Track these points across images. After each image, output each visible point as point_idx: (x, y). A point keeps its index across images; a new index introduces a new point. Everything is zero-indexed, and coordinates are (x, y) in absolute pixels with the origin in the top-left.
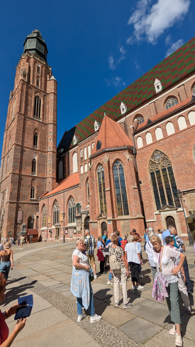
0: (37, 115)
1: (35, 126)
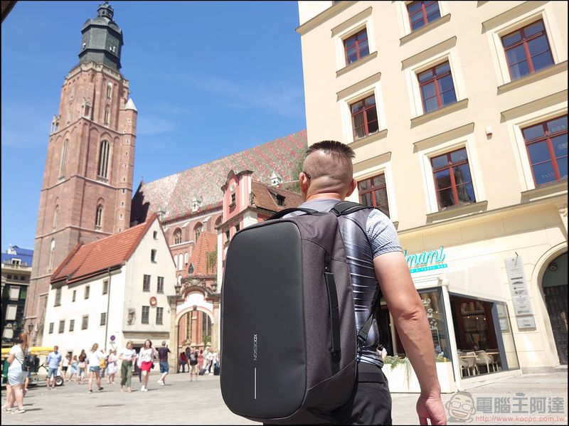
0: (102, 175)
1: (99, 195)
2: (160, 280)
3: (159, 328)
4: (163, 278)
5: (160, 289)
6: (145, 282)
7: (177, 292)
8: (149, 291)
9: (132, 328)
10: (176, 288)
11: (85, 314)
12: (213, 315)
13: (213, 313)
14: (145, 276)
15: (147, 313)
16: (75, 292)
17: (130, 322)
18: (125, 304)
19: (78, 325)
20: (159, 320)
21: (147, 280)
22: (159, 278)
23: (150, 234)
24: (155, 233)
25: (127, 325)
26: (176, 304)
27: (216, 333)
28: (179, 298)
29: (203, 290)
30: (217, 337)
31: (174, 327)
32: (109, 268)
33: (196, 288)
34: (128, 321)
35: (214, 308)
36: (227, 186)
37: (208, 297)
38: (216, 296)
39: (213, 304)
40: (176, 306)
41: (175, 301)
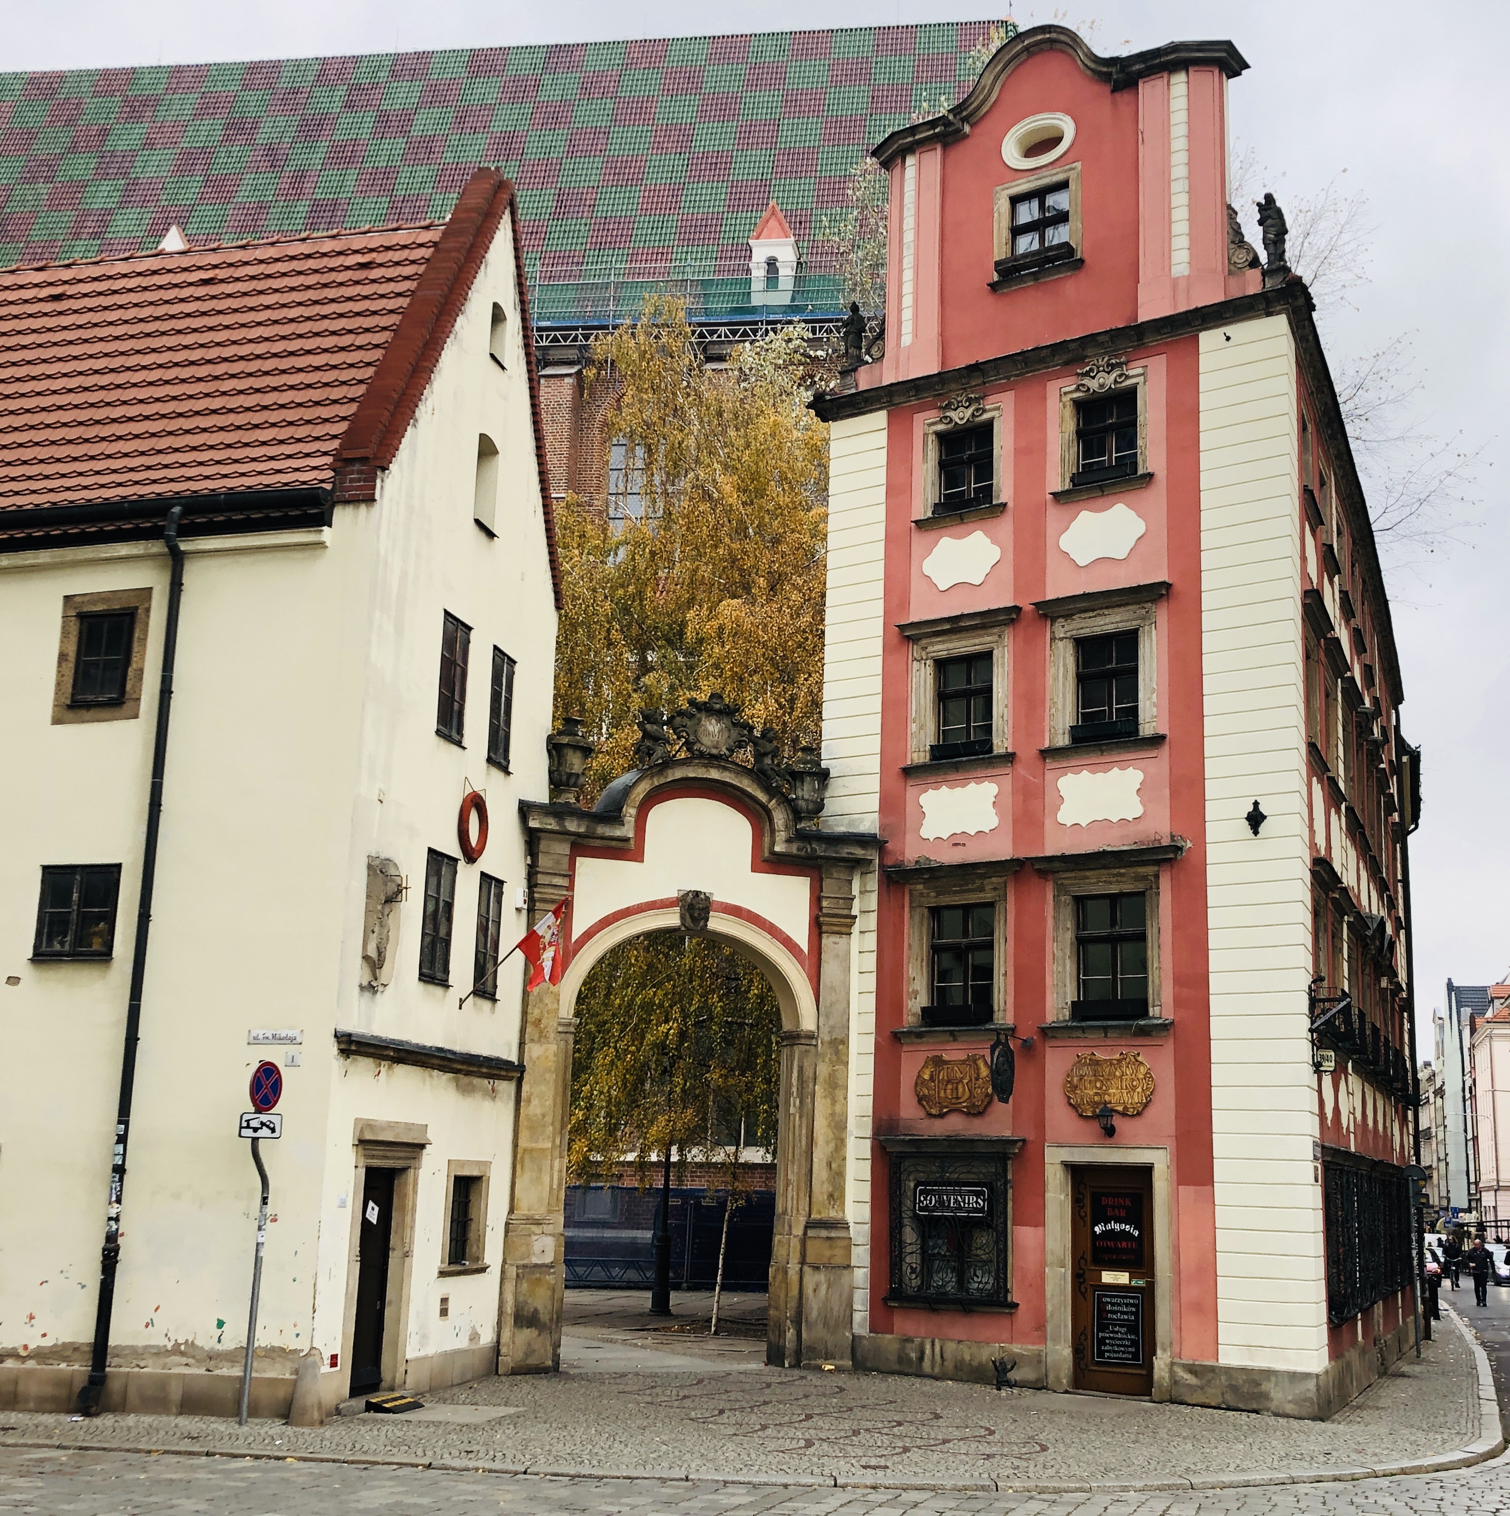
2: (503, 676)
3: (481, 1030)
4: (511, 662)
5: (499, 746)
6: (445, 668)
8: (462, 745)
9: (381, 1018)
12: (815, 977)
13: (813, 966)
14: (449, 625)
17: (374, 970)
21: (454, 653)
22: (497, 656)
23: (479, 310)
24: (496, 316)
25: (362, 988)
26: (572, 866)
27: (834, 1102)
28: (603, 830)
29: (762, 797)
30: (839, 1126)
31: (552, 1035)
32: (177, 510)
33: (714, 774)
34: (366, 958)
35: (817, 927)
36: (958, 131)
37: (794, 849)
38: (846, 851)
39: (816, 900)
40: (571, 877)
41: (564, 849)
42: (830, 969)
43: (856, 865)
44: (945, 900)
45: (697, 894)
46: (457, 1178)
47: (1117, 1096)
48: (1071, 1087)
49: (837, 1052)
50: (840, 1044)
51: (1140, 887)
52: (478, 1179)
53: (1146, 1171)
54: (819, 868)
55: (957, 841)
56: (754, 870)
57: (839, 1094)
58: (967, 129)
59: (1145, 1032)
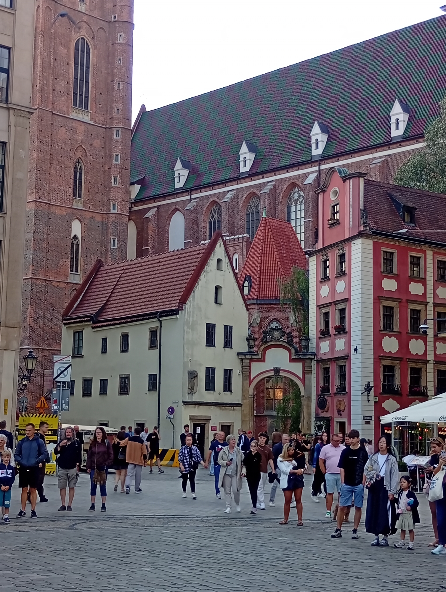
0: (81, 106)
1: (77, 141)
2: (228, 330)
3: (227, 398)
4: (231, 327)
5: (228, 343)
6: (208, 334)
7: (250, 346)
8: (214, 346)
9: (196, 398)
10: (247, 339)
11: (124, 373)
12: (304, 384)
13: (303, 381)
14: (208, 325)
15: (213, 377)
16: (105, 340)
17: (192, 390)
18: (185, 365)
19: (114, 386)
20: (228, 387)
21: (211, 329)
22: (226, 327)
23: (212, 263)
24: (219, 261)
25: (188, 393)
26: (250, 364)
27: (308, 410)
28: (254, 357)
29: (289, 347)
30: (310, 415)
31: (248, 398)
32: (159, 313)
33: (278, 343)
34: (189, 388)
35: (304, 374)
36: (324, 190)
37: (296, 357)
38: (307, 357)
39: (304, 367)
40: (250, 367)
41: (249, 361)
42: (307, 382)
43: (312, 359)
44: (325, 367)
45: (277, 368)
46: (222, 426)
47: (342, 408)
48: (337, 406)
49: (308, 399)
50: (309, 398)
51: (344, 364)
52: (230, 426)
53: (344, 422)
54: (304, 360)
55: (325, 354)
56: (289, 362)
57: (310, 408)
58: (326, 189)
59: (344, 394)
